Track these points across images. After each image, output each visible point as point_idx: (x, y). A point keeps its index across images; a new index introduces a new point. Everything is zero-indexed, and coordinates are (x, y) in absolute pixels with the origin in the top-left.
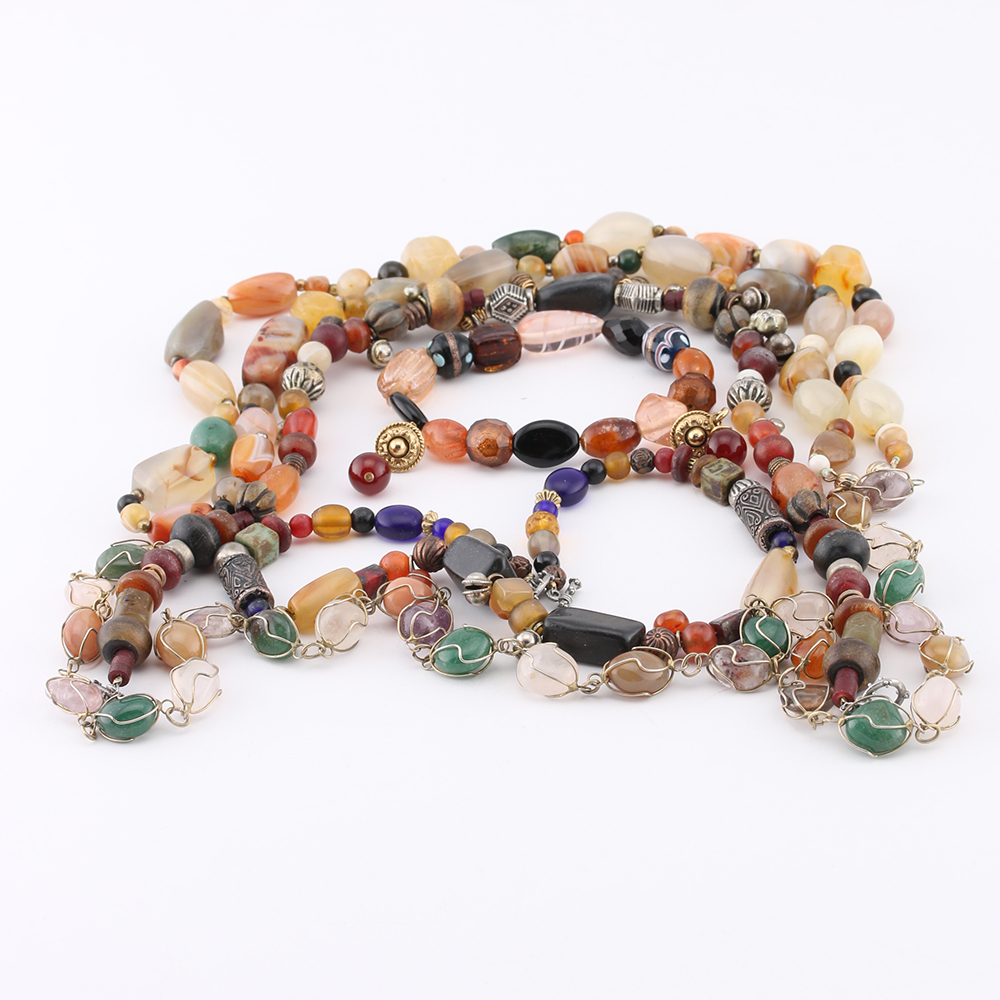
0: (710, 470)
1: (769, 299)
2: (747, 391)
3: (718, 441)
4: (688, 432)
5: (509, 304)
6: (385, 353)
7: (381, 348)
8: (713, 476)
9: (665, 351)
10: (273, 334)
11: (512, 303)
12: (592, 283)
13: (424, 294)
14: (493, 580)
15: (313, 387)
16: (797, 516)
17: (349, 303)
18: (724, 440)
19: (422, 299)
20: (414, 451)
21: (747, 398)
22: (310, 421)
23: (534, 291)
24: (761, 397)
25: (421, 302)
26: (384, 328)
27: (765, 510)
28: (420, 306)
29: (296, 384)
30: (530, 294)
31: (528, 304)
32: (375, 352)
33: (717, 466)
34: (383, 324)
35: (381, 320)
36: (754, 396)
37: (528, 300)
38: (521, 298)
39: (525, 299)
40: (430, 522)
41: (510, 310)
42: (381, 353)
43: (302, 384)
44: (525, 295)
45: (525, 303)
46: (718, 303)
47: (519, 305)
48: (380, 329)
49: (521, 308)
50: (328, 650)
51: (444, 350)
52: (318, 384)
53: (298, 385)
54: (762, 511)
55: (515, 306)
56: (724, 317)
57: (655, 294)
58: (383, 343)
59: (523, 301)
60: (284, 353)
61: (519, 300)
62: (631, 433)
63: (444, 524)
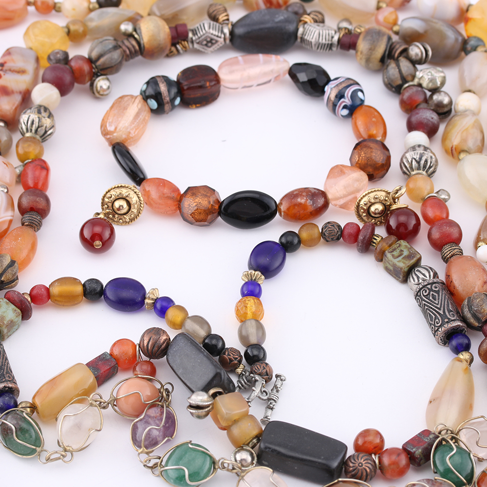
0: (393, 255)
1: (430, 53)
2: (418, 162)
3: (398, 220)
4: (370, 206)
5: (209, 40)
6: (105, 87)
7: (101, 83)
8: (395, 261)
9: (345, 107)
10: (10, 70)
11: (212, 39)
12: (279, 25)
13: (138, 31)
14: (214, 396)
15: (46, 132)
16: (472, 320)
17: (72, 28)
18: (402, 219)
19: (136, 36)
20: (135, 211)
21: (419, 169)
22: (44, 173)
23: (230, 26)
24: (430, 167)
25: (135, 39)
26: (105, 67)
27: (444, 312)
28: (134, 43)
29: (31, 130)
30: (226, 31)
31: (225, 39)
32: (96, 87)
33: (398, 251)
34: (104, 64)
35: (102, 60)
36: (425, 167)
37: (225, 35)
38: (220, 35)
39: (223, 36)
40: (152, 299)
41: (210, 44)
42: (101, 87)
43: (36, 131)
44: (222, 32)
45: (222, 40)
46: (387, 53)
47: (217, 41)
48: (101, 67)
49: (219, 43)
50: (69, 454)
51: (156, 94)
52: (50, 129)
53: (33, 131)
54: (441, 312)
55: (214, 42)
56: (392, 69)
57: (332, 37)
58: (103, 79)
59: (220, 37)
60: (20, 93)
61: (218, 36)
62: (321, 202)
63: (165, 304)
